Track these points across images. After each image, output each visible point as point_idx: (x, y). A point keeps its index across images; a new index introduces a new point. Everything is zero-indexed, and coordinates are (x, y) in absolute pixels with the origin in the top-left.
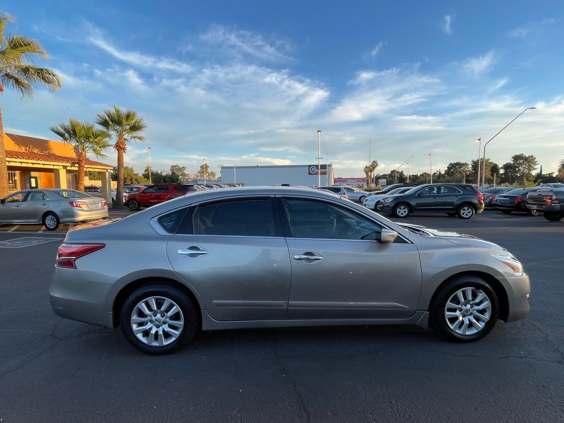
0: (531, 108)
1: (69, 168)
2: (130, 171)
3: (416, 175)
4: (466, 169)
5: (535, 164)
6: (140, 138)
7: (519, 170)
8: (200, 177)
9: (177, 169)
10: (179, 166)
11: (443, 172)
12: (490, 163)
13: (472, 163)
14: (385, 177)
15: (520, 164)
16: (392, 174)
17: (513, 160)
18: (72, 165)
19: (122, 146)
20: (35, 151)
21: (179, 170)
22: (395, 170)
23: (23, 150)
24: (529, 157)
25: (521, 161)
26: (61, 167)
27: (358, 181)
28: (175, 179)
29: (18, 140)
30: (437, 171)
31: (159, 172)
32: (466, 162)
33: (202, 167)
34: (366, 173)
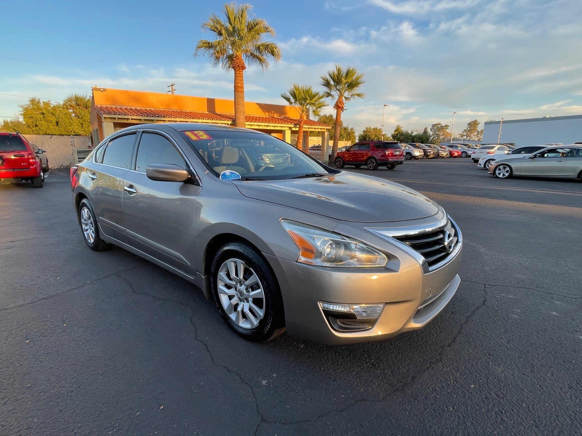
1: (294, 129)
2: (378, 131)
6: (359, 95)
8: (465, 137)
9: (439, 128)
10: (441, 125)
18: (295, 126)
19: (340, 105)
20: (275, 116)
21: (441, 129)
23: (267, 115)
26: (288, 128)
28: (425, 139)
29: (265, 108)
31: (410, 132)
33: (469, 124)
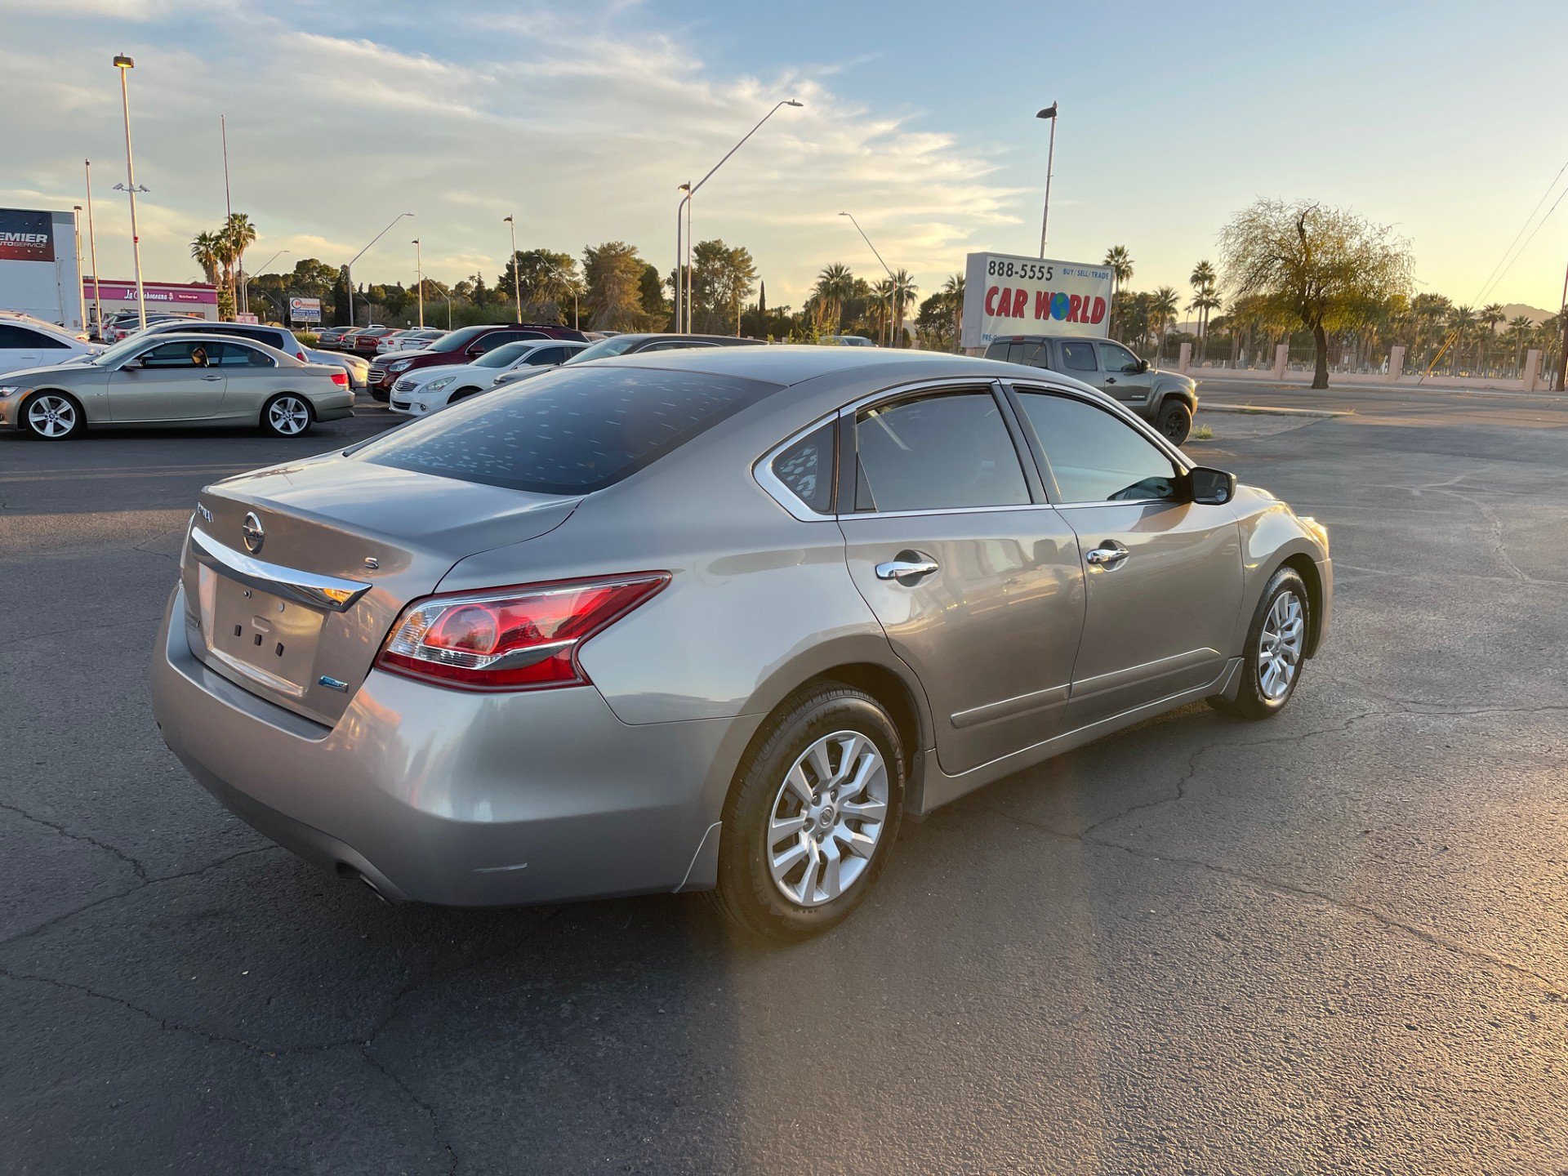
0: (789, 103)
3: (396, 285)
4: (567, 277)
5: (749, 274)
7: (713, 292)
11: (491, 284)
12: (638, 262)
13: (584, 259)
14: (275, 285)
15: (715, 273)
16: (303, 276)
17: (697, 258)
22: (312, 260)
24: (736, 251)
25: (718, 265)
27: (177, 299)
30: (472, 278)
32: (567, 254)
34: (205, 265)
